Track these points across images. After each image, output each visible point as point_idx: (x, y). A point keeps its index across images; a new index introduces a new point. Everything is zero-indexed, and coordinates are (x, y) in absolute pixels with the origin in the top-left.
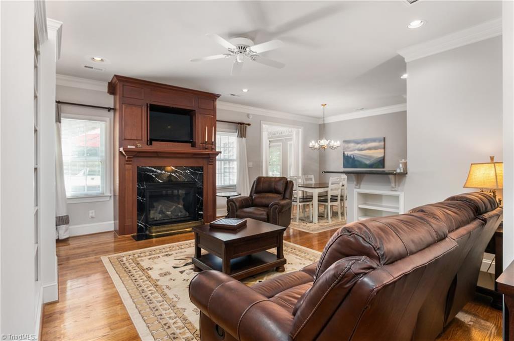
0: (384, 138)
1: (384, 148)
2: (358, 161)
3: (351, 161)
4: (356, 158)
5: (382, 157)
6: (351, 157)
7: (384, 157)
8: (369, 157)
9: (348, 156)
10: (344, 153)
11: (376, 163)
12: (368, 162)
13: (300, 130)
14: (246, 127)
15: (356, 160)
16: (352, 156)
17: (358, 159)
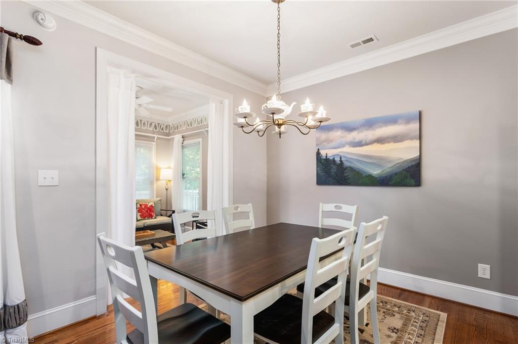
0: (420, 113)
1: (420, 138)
2: (352, 169)
3: (334, 170)
4: (346, 164)
5: (412, 160)
6: (334, 160)
7: (420, 155)
9: (327, 159)
10: (318, 154)
11: (396, 174)
12: (376, 172)
13: (226, 101)
15: (346, 168)
16: (337, 159)
17: (352, 165)
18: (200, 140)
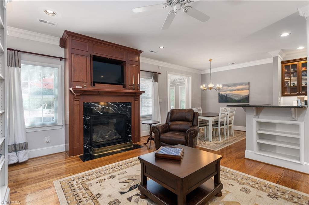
0: (249, 83)
1: (249, 89)
3: (224, 98)
4: (228, 96)
5: (247, 95)
6: (224, 95)
7: (249, 94)
8: (238, 95)
9: (222, 95)
10: (219, 93)
11: (242, 99)
12: (237, 99)
13: (190, 78)
14: (158, 75)
15: (228, 98)
16: (225, 95)
17: (230, 97)
18: (174, 87)
